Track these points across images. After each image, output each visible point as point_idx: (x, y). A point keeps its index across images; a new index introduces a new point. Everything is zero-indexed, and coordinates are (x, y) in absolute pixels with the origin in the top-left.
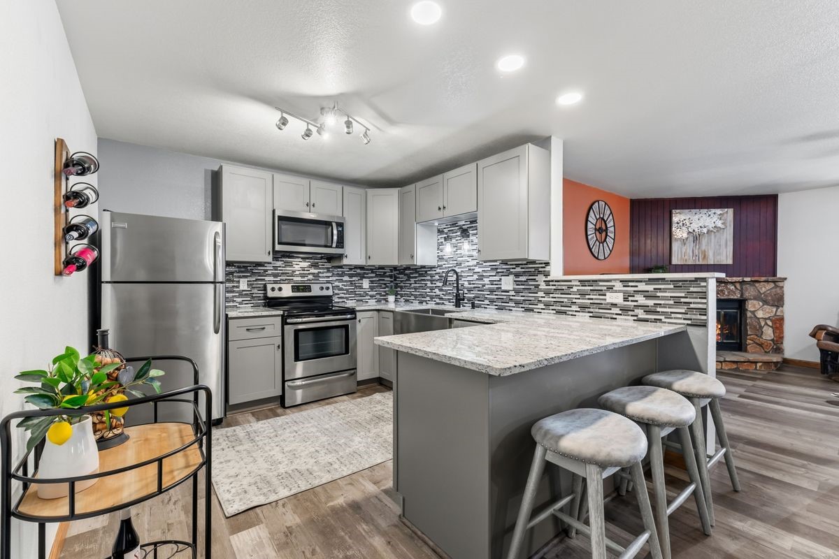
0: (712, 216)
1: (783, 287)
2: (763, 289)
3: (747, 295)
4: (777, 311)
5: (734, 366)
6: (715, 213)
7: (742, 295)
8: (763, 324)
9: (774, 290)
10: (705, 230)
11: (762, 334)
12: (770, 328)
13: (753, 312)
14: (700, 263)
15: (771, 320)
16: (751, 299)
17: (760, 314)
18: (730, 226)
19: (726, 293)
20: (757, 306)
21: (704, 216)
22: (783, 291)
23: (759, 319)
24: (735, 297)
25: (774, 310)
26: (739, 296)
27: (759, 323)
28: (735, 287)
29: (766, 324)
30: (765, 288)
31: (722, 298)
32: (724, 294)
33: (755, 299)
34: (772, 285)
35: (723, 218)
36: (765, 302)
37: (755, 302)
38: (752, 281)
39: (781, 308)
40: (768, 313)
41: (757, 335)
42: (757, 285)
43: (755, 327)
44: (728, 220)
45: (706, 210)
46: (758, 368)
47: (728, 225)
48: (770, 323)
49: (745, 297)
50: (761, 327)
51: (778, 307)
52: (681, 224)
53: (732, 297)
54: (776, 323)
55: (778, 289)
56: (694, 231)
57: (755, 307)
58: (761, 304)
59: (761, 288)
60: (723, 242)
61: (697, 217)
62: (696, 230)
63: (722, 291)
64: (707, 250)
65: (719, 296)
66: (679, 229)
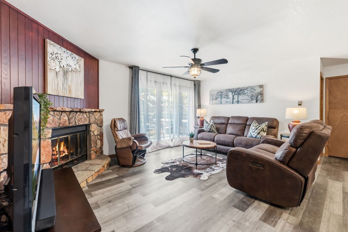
1: (102, 115)
2: (97, 116)
3: (91, 120)
5: (98, 174)
6: (75, 58)
9: (100, 117)
10: (70, 69)
11: (97, 145)
12: (99, 141)
13: (93, 132)
14: (68, 96)
16: (92, 124)
17: (96, 133)
19: (83, 121)
20: (95, 128)
21: (70, 58)
22: (103, 117)
23: (95, 136)
24: (87, 123)
25: (100, 129)
26: (88, 121)
27: (96, 139)
28: (87, 115)
33: (94, 123)
34: (99, 114)
35: (79, 64)
36: (98, 125)
37: (94, 125)
39: (102, 127)
40: (98, 131)
41: (95, 147)
42: (95, 114)
43: (94, 141)
44: (81, 66)
46: (105, 169)
47: (82, 69)
48: (99, 137)
49: (90, 122)
50: (96, 141)
54: (101, 137)
56: (63, 66)
58: (96, 126)
60: (79, 82)
61: (65, 55)
62: (65, 66)
63: (81, 118)
64: (71, 86)
65: (80, 122)
66: (53, 61)
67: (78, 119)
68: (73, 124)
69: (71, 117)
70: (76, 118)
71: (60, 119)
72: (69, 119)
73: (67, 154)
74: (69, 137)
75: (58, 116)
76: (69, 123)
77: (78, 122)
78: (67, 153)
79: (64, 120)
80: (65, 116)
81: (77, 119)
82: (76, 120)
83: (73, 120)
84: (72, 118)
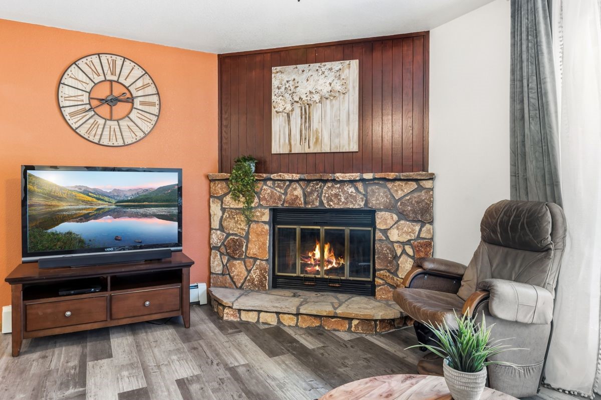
0: (326, 73)
1: (432, 189)
2: (400, 192)
3: (374, 203)
4: (420, 230)
5: (316, 323)
6: (330, 69)
7: (366, 204)
8: (399, 252)
9: (416, 195)
10: (317, 98)
11: (397, 269)
12: (410, 260)
13: (385, 232)
14: (312, 150)
15: (413, 247)
16: (381, 210)
17: (394, 235)
18: (354, 87)
19: (343, 200)
20: (390, 222)
22: (432, 196)
23: (393, 242)
24: (357, 207)
25: (417, 228)
26: (362, 204)
27: (393, 251)
28: (357, 189)
29: (404, 252)
30: (402, 191)
31: (337, 207)
32: (339, 200)
33: (387, 209)
34: (414, 185)
35: (342, 77)
36: (402, 215)
37: (387, 214)
38: (375, 179)
39: (428, 226)
40: (407, 233)
41: (389, 271)
42: (390, 185)
43: (386, 257)
44: (351, 78)
45: (318, 64)
46: (353, 329)
47: (350, 87)
48: (410, 251)
49: (370, 205)
50: (396, 257)
51: (423, 224)
52: (283, 89)
53: (351, 206)
54: (418, 251)
55: (423, 193)
56: (300, 98)
57: (386, 224)
58: (395, 217)
59: (397, 191)
60: (344, 117)
61: (305, 75)
62: (304, 98)
63: (336, 195)
64: (320, 131)
65: (331, 203)
66: (281, 97)
67: (327, 195)
68: (313, 204)
69: (309, 190)
70: (323, 195)
71: (285, 194)
72: (305, 196)
73: (336, 266)
74: (321, 230)
75: (281, 188)
76: (305, 203)
77: (328, 202)
78: (336, 263)
79: (293, 195)
80: (295, 189)
81: (325, 196)
82: (323, 198)
83: (314, 197)
84: (311, 193)
